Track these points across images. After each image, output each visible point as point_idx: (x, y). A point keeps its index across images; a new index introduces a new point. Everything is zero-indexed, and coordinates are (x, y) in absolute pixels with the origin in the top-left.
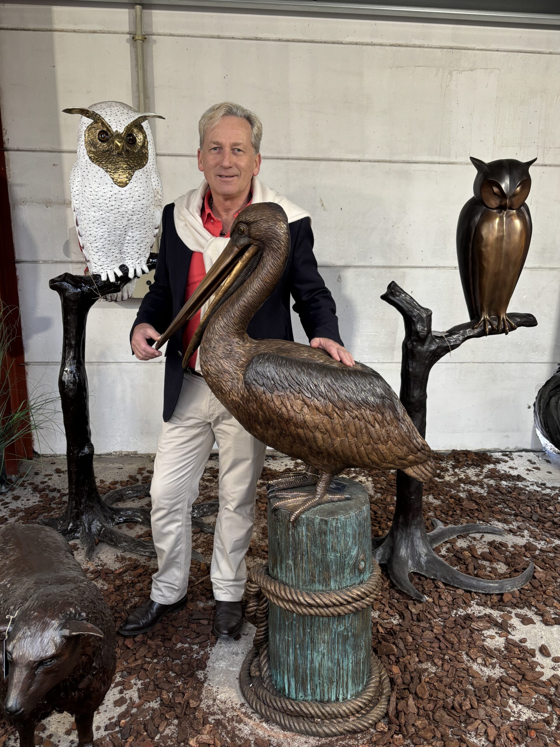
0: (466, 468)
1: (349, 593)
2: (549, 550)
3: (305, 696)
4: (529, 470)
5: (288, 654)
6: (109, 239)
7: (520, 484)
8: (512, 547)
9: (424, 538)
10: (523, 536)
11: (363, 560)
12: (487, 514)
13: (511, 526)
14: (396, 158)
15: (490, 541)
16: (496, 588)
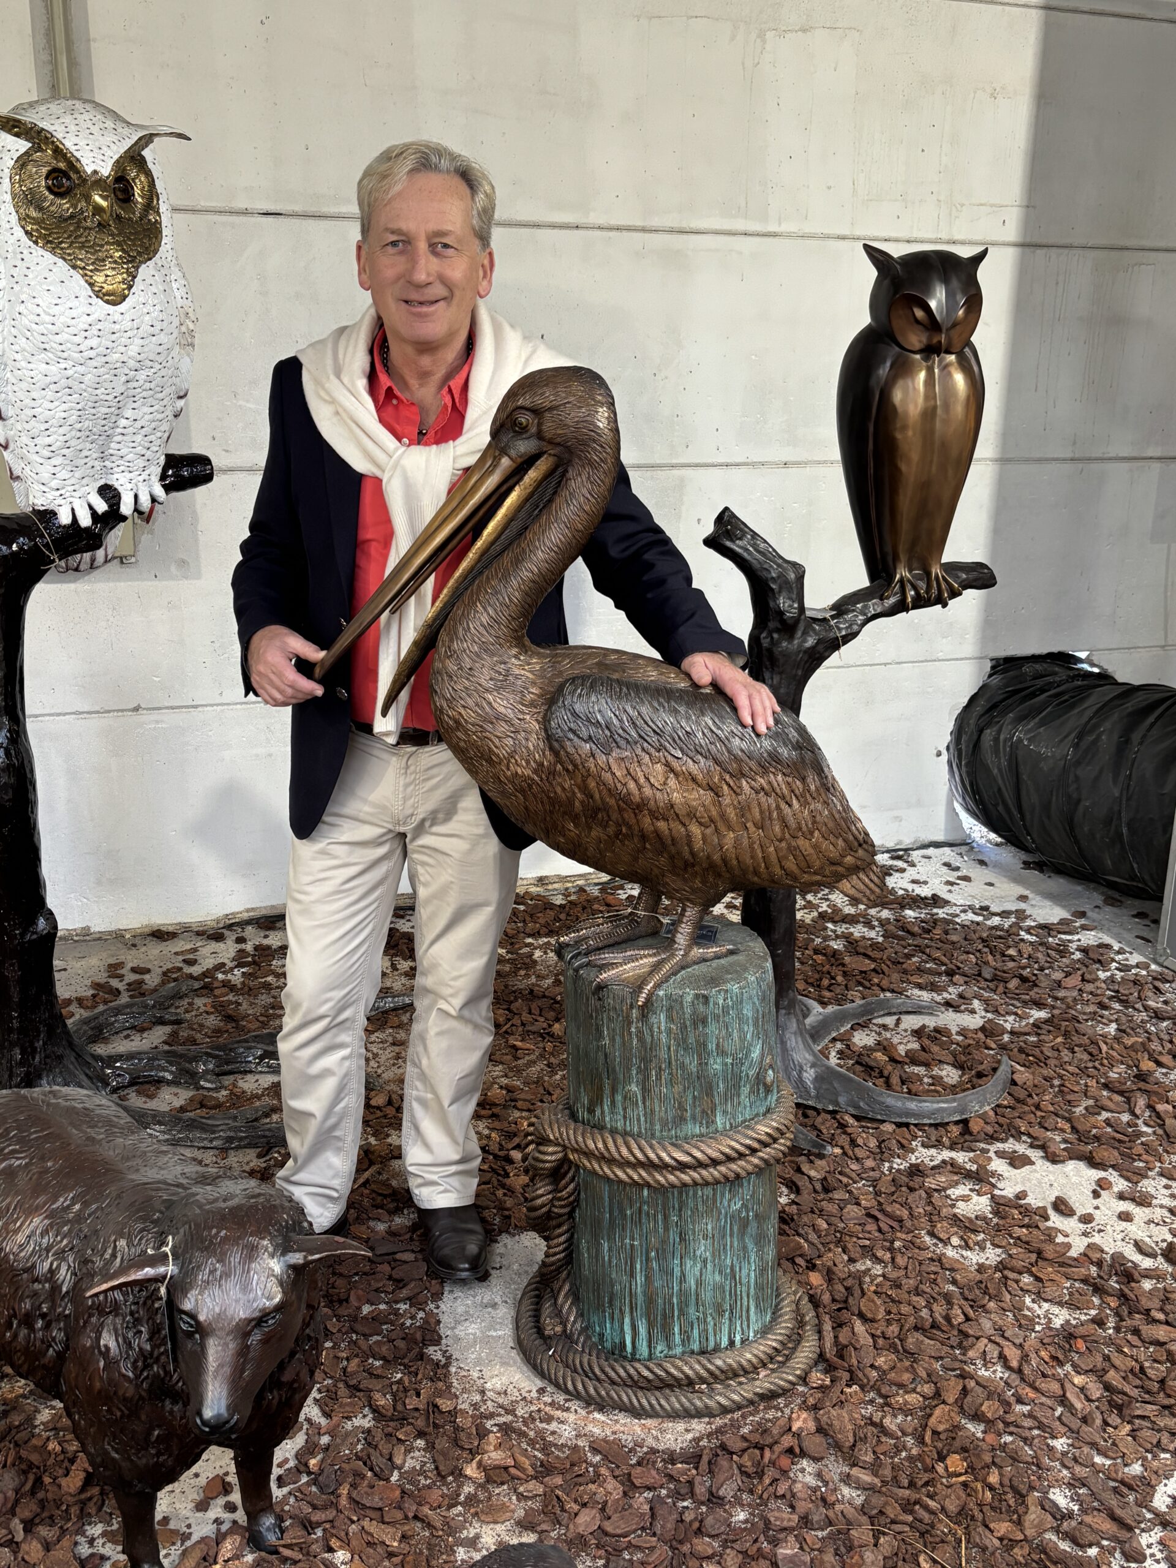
0: (827, 891)
1: (750, 1133)
2: (1026, 1030)
3: (670, 1348)
4: (952, 884)
5: (632, 1275)
6: (79, 426)
7: (941, 913)
8: (958, 1033)
9: (801, 1031)
10: (973, 1012)
11: (771, 1066)
12: (895, 976)
13: (945, 995)
14: (656, 222)
15: (916, 1027)
16: (955, 1111)
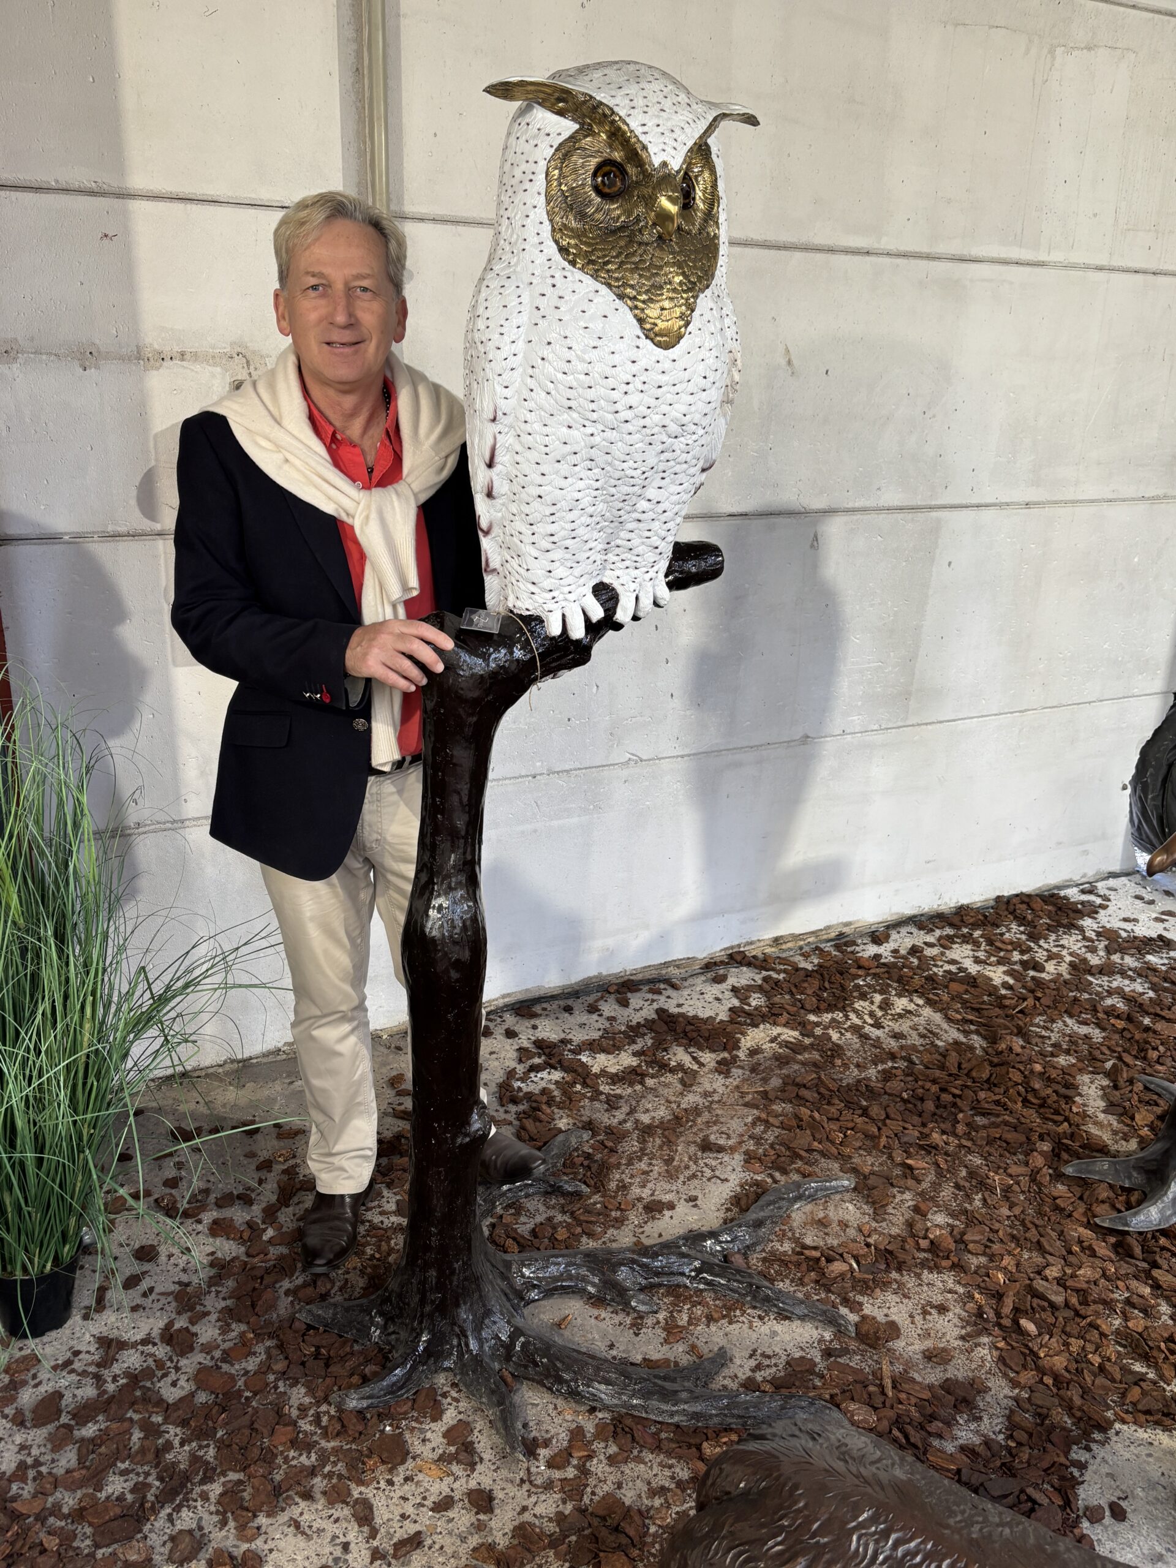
14: (941, 249)
